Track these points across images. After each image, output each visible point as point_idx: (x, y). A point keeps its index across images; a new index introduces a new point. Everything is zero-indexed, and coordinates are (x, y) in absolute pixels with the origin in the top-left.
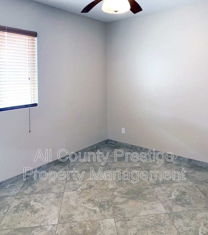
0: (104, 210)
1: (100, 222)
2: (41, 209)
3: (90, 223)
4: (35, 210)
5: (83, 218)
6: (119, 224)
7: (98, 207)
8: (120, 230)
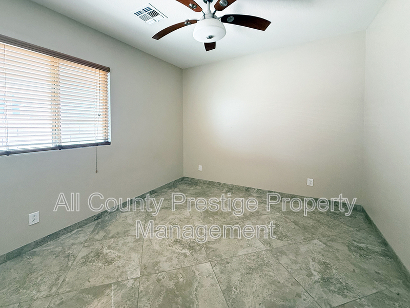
0: (196, 252)
1: (194, 269)
2: (116, 258)
3: (181, 271)
4: (109, 260)
5: (171, 266)
6: (218, 270)
7: (188, 249)
8: (221, 278)
